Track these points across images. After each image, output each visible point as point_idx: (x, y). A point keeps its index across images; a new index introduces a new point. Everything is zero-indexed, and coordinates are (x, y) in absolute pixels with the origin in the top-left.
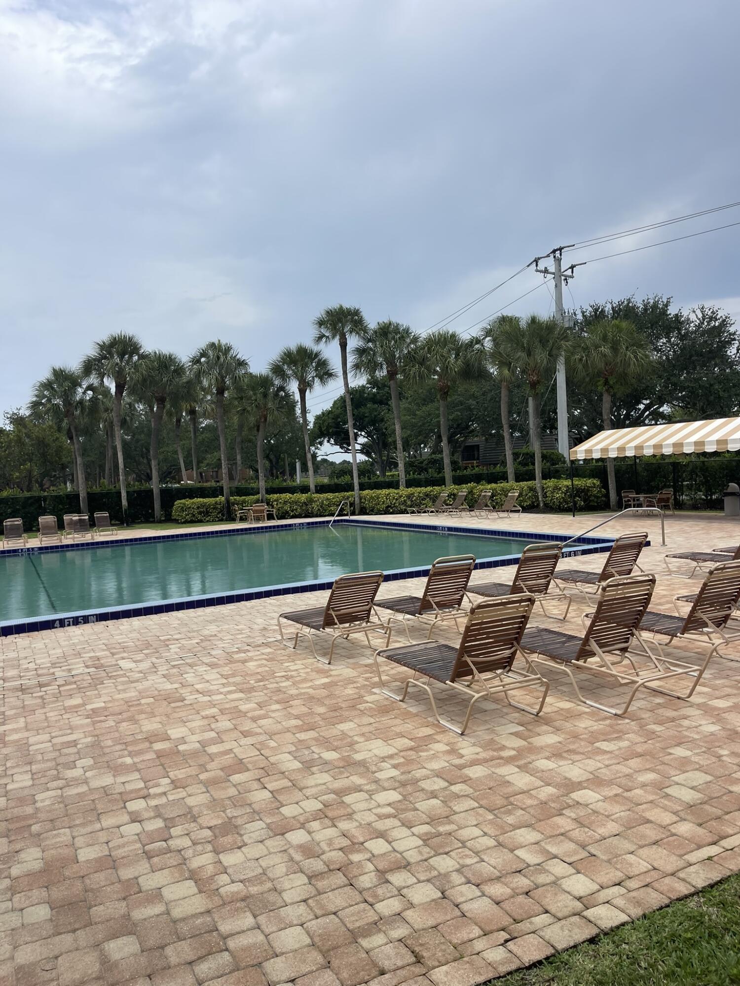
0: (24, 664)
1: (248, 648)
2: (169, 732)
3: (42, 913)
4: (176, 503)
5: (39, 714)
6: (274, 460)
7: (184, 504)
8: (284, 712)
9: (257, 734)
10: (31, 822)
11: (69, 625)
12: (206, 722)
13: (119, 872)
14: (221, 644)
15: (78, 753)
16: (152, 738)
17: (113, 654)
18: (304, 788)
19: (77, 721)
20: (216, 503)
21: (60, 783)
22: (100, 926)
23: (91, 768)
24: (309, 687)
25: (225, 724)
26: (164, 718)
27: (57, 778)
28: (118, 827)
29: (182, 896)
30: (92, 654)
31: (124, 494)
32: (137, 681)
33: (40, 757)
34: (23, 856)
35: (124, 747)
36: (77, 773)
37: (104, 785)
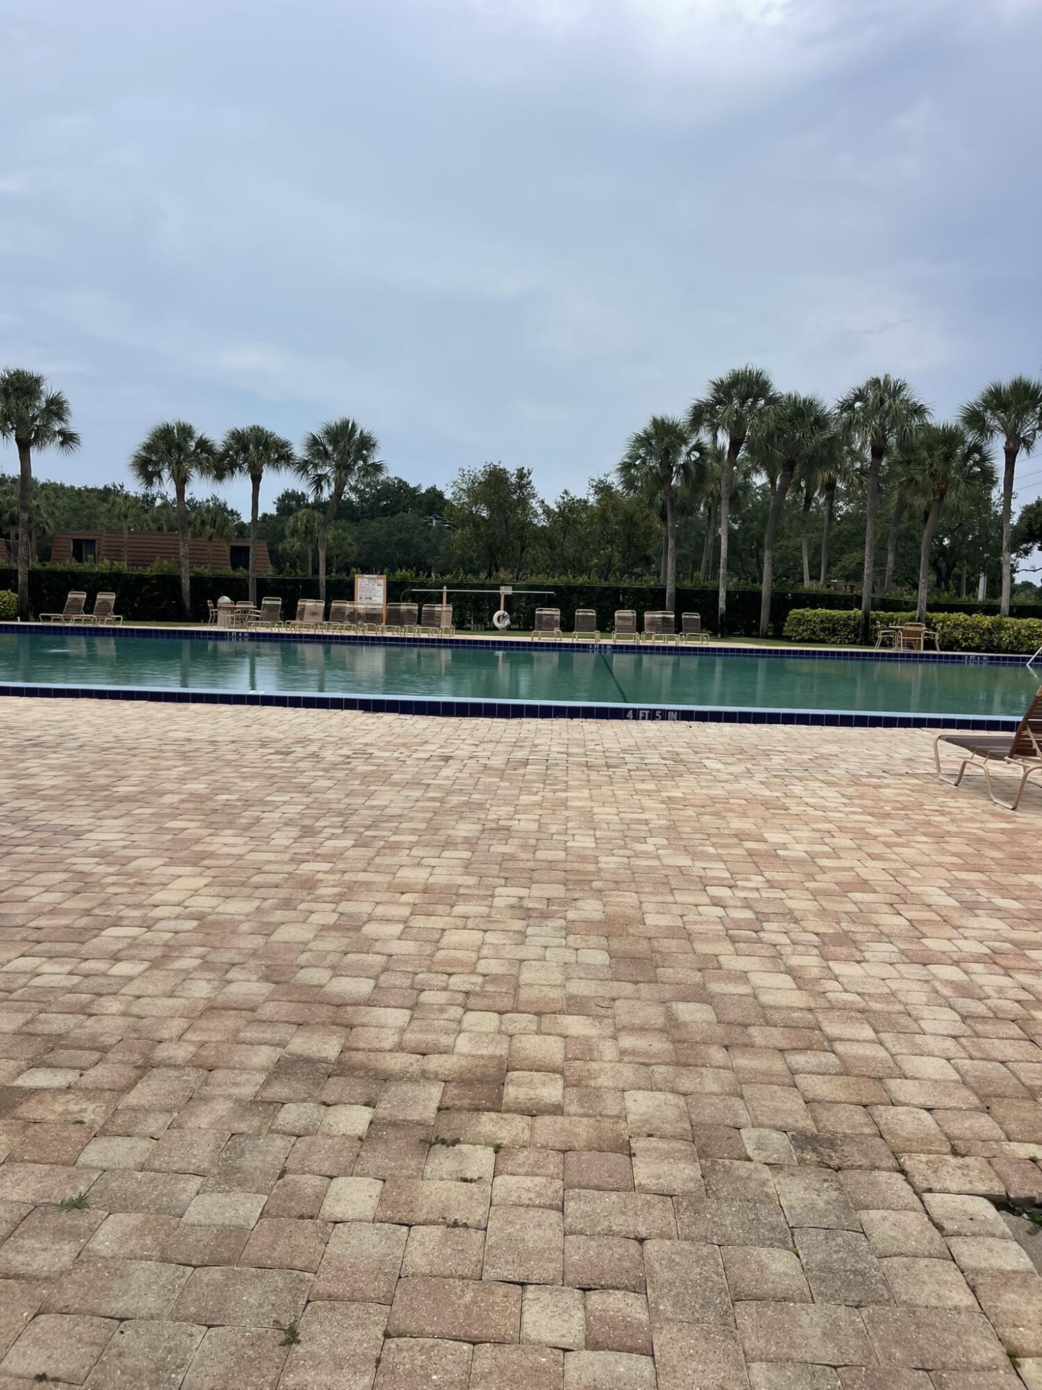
0: (591, 746)
1: (884, 774)
2: (765, 835)
3: (600, 957)
4: (791, 612)
5: (606, 790)
6: (944, 570)
7: (803, 615)
8: (937, 846)
9: (890, 860)
10: (593, 878)
11: (644, 718)
12: (817, 835)
13: (694, 945)
14: (844, 765)
15: (650, 831)
16: (741, 836)
17: (696, 753)
18: (960, 927)
19: (647, 803)
20: (849, 618)
21: (627, 853)
22: (667, 986)
23: (664, 847)
24: (978, 828)
25: (843, 841)
26: (760, 821)
27: (625, 847)
28: (696, 906)
29: (775, 986)
30: (670, 749)
31: (722, 594)
32: (726, 782)
33: (605, 826)
34: (580, 904)
35: (706, 837)
36: (648, 847)
37: (680, 865)
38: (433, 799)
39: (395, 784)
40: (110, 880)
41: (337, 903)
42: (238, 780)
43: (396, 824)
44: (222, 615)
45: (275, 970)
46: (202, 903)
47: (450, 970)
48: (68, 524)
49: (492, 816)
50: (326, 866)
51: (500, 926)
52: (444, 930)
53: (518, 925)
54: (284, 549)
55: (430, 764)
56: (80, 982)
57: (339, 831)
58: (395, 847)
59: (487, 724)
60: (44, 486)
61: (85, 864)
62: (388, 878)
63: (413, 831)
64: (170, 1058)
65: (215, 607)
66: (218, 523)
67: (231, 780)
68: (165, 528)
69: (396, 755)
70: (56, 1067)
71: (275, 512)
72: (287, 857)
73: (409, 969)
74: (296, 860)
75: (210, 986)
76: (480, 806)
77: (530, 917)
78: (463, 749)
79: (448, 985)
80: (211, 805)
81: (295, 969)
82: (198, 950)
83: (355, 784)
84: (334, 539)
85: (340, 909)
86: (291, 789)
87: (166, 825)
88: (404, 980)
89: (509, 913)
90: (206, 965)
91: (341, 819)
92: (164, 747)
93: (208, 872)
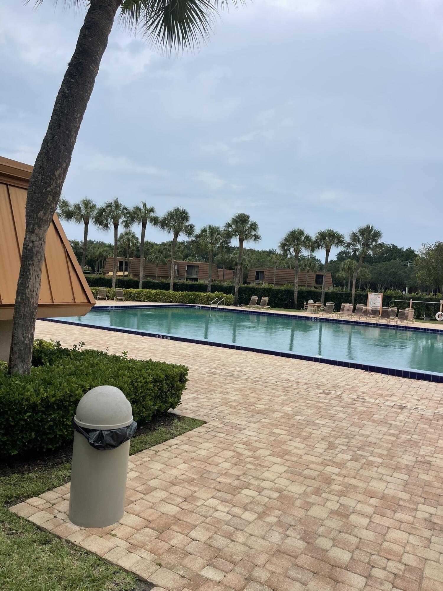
38: (392, 435)
39: (374, 421)
40: (249, 460)
41: (340, 497)
42: (305, 408)
43: (373, 449)
44: (309, 308)
45: (307, 534)
46: (282, 483)
47: (389, 557)
48: (255, 264)
49: (422, 453)
50: (337, 470)
51: (418, 532)
52: (389, 528)
53: (427, 533)
54: (339, 276)
55: (393, 410)
56: (231, 519)
57: (345, 448)
58: (370, 464)
59: (425, 386)
60: (248, 250)
61: (241, 448)
62: (365, 485)
63: (381, 455)
64: (259, 577)
65: (307, 305)
66: (311, 266)
67: (302, 407)
68: (291, 267)
69: (377, 402)
70: (216, 568)
71: (336, 260)
72: (320, 460)
73: (369, 551)
74: (324, 464)
75: (280, 537)
76: (416, 444)
77: (435, 529)
78: (411, 402)
79: (386, 566)
80: (292, 421)
81: (317, 536)
82: (277, 512)
83: (356, 419)
84: (361, 272)
85: (340, 501)
86: (327, 417)
87: (273, 431)
88: (365, 557)
89: (423, 523)
90: (280, 523)
91: (347, 440)
92: (278, 383)
93: (288, 464)
